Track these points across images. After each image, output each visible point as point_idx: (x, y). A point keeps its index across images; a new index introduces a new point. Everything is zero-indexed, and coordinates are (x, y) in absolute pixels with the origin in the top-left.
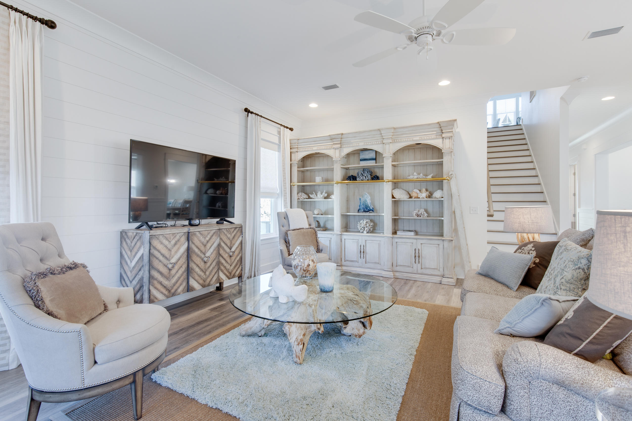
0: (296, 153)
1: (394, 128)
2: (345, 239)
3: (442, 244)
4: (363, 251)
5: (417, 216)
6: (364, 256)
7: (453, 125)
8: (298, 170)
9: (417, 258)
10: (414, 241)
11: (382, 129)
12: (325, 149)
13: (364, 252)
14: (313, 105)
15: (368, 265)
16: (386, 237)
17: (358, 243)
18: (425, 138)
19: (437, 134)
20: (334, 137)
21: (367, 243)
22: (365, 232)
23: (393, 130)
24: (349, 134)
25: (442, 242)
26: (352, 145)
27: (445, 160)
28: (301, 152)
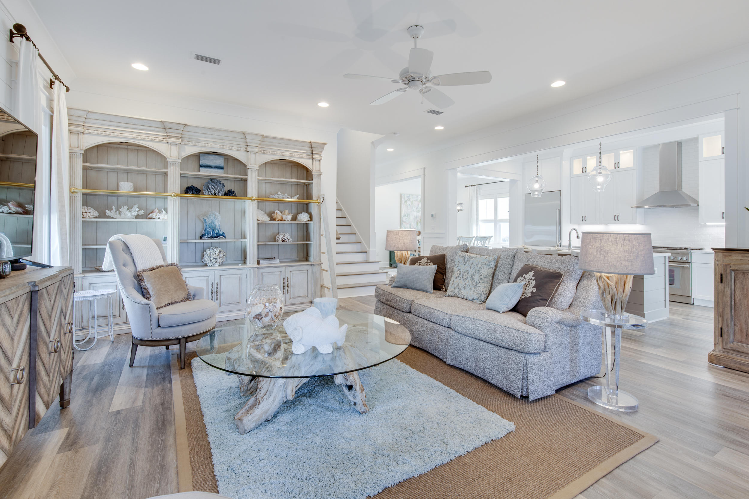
0: (81, 136)
1: (263, 137)
2: (186, 278)
3: (311, 269)
4: (216, 290)
5: (282, 241)
6: (217, 297)
7: (323, 148)
8: (83, 166)
9: (286, 288)
10: (283, 269)
11: (249, 134)
12: (153, 141)
13: (217, 292)
14: (140, 66)
15: (223, 308)
16: (250, 269)
17: (208, 281)
18: (296, 155)
19: (307, 154)
20: (170, 126)
21: (222, 279)
22: (217, 265)
23: (260, 138)
24: (197, 127)
25: (311, 267)
26: (200, 144)
27: (315, 182)
28: (93, 134)
